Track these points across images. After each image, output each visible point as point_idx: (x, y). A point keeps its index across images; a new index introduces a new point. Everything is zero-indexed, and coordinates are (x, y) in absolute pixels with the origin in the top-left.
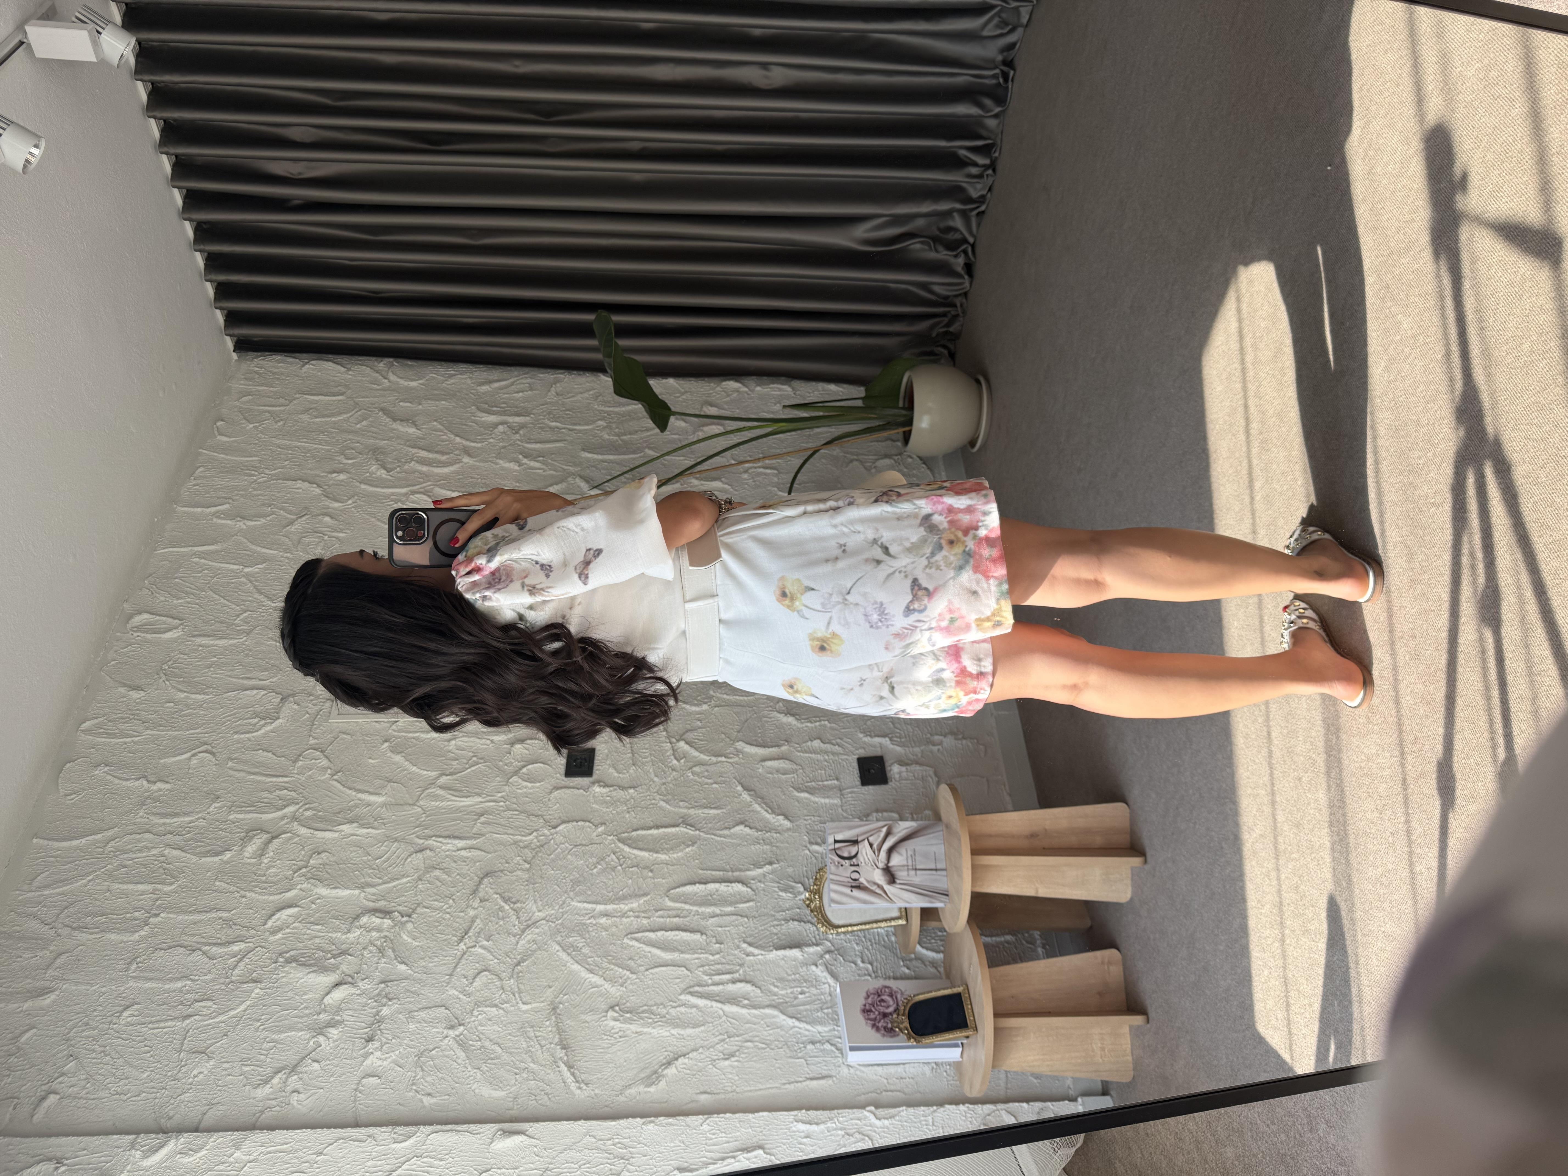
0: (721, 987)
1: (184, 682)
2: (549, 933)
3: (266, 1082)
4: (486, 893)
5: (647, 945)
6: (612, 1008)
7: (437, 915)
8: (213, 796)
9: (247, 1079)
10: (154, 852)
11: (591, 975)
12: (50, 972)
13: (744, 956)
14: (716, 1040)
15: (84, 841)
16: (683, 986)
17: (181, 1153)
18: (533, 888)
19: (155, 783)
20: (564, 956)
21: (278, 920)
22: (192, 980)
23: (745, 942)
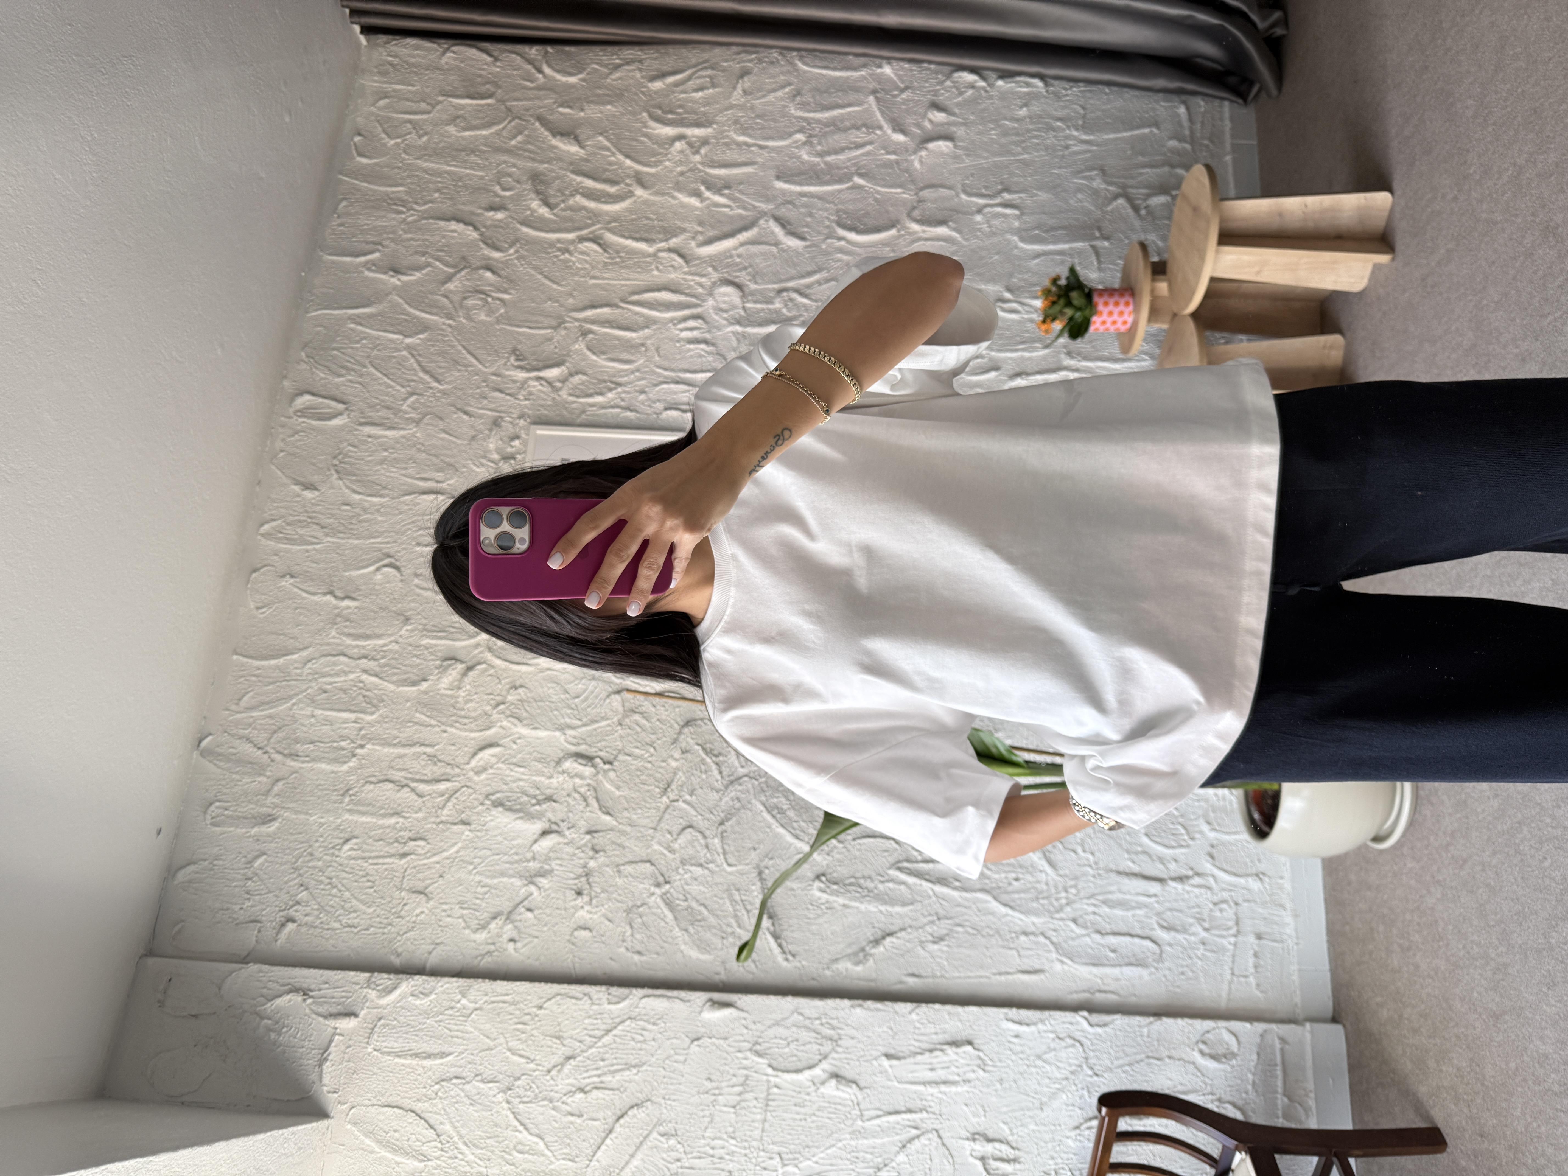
1: (358, 481)
2: (752, 791)
3: (483, 927)
4: (687, 743)
6: (818, 877)
7: (639, 763)
8: (402, 618)
9: (466, 922)
10: (352, 676)
11: (797, 842)
12: (270, 799)
14: (925, 920)
15: (282, 660)
16: (891, 860)
17: (413, 995)
19: (343, 599)
20: (768, 817)
21: (481, 759)
22: (404, 817)
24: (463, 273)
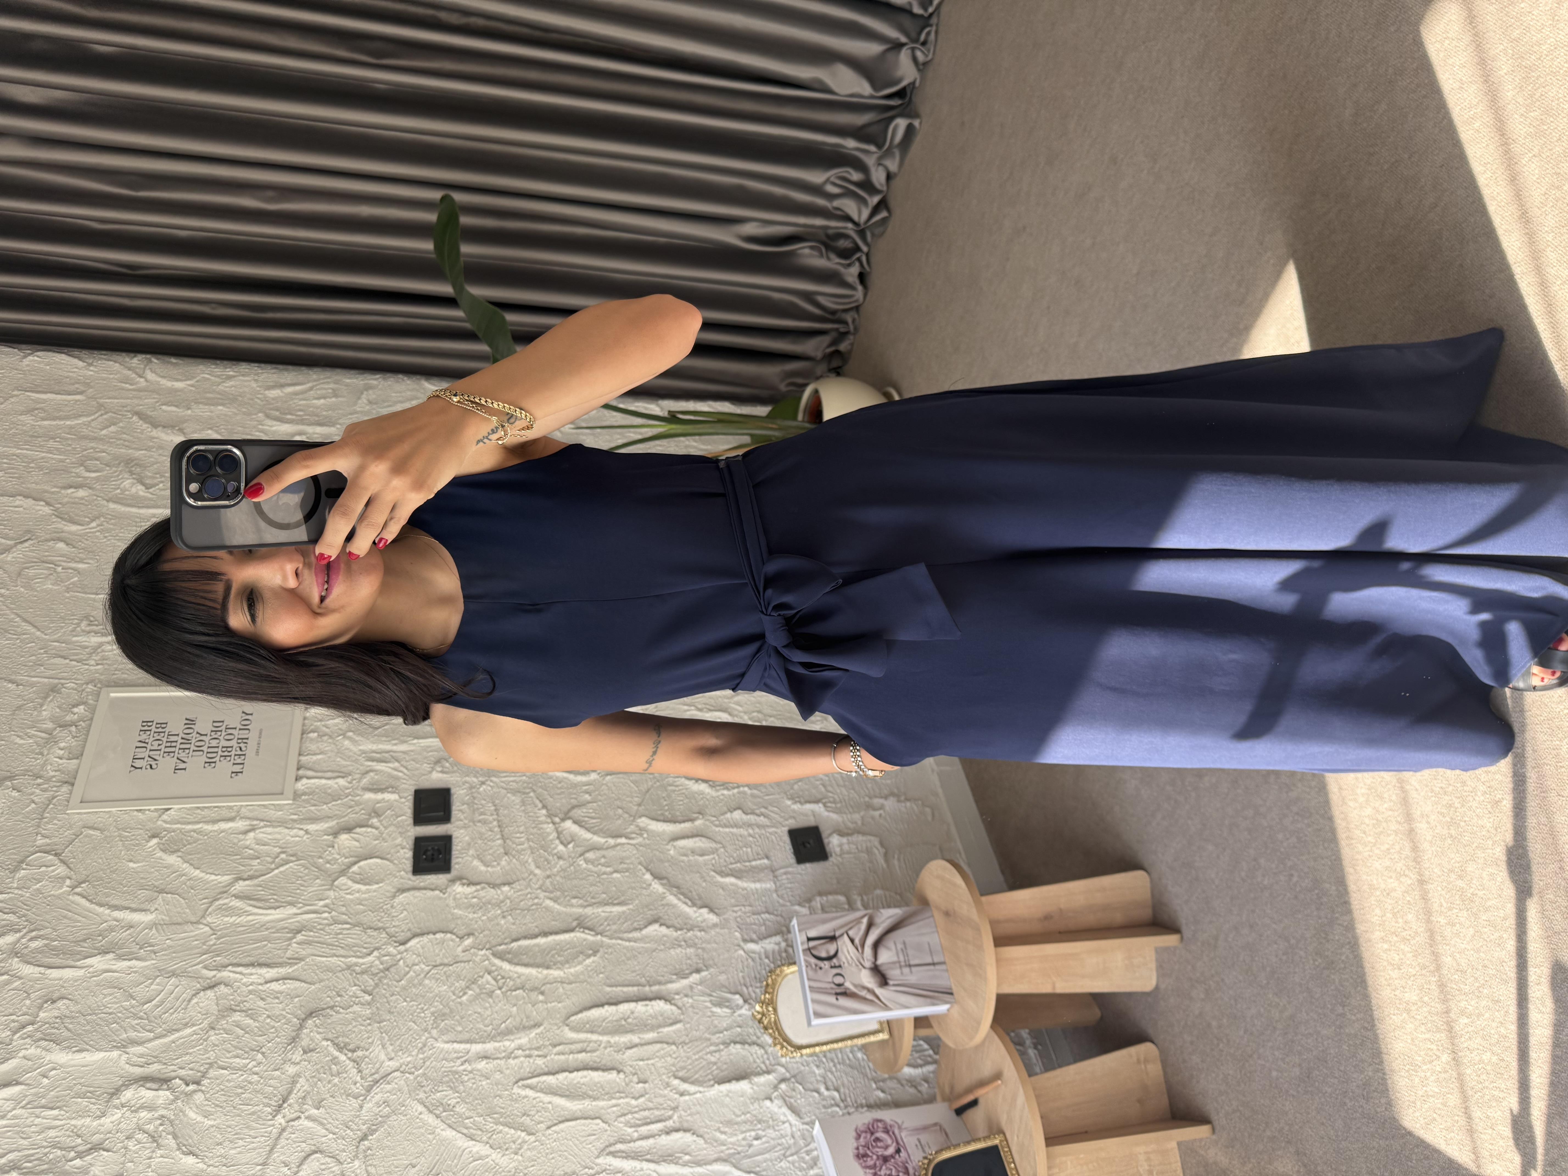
0: (651, 1141)
2: (406, 1089)
4: (311, 1040)
5: (545, 1093)
7: (239, 1078)
11: (472, 1143)
13: (677, 1096)
16: (600, 1145)
18: (379, 1028)
20: (430, 1119)
23: (676, 1077)
24: (26, 544)
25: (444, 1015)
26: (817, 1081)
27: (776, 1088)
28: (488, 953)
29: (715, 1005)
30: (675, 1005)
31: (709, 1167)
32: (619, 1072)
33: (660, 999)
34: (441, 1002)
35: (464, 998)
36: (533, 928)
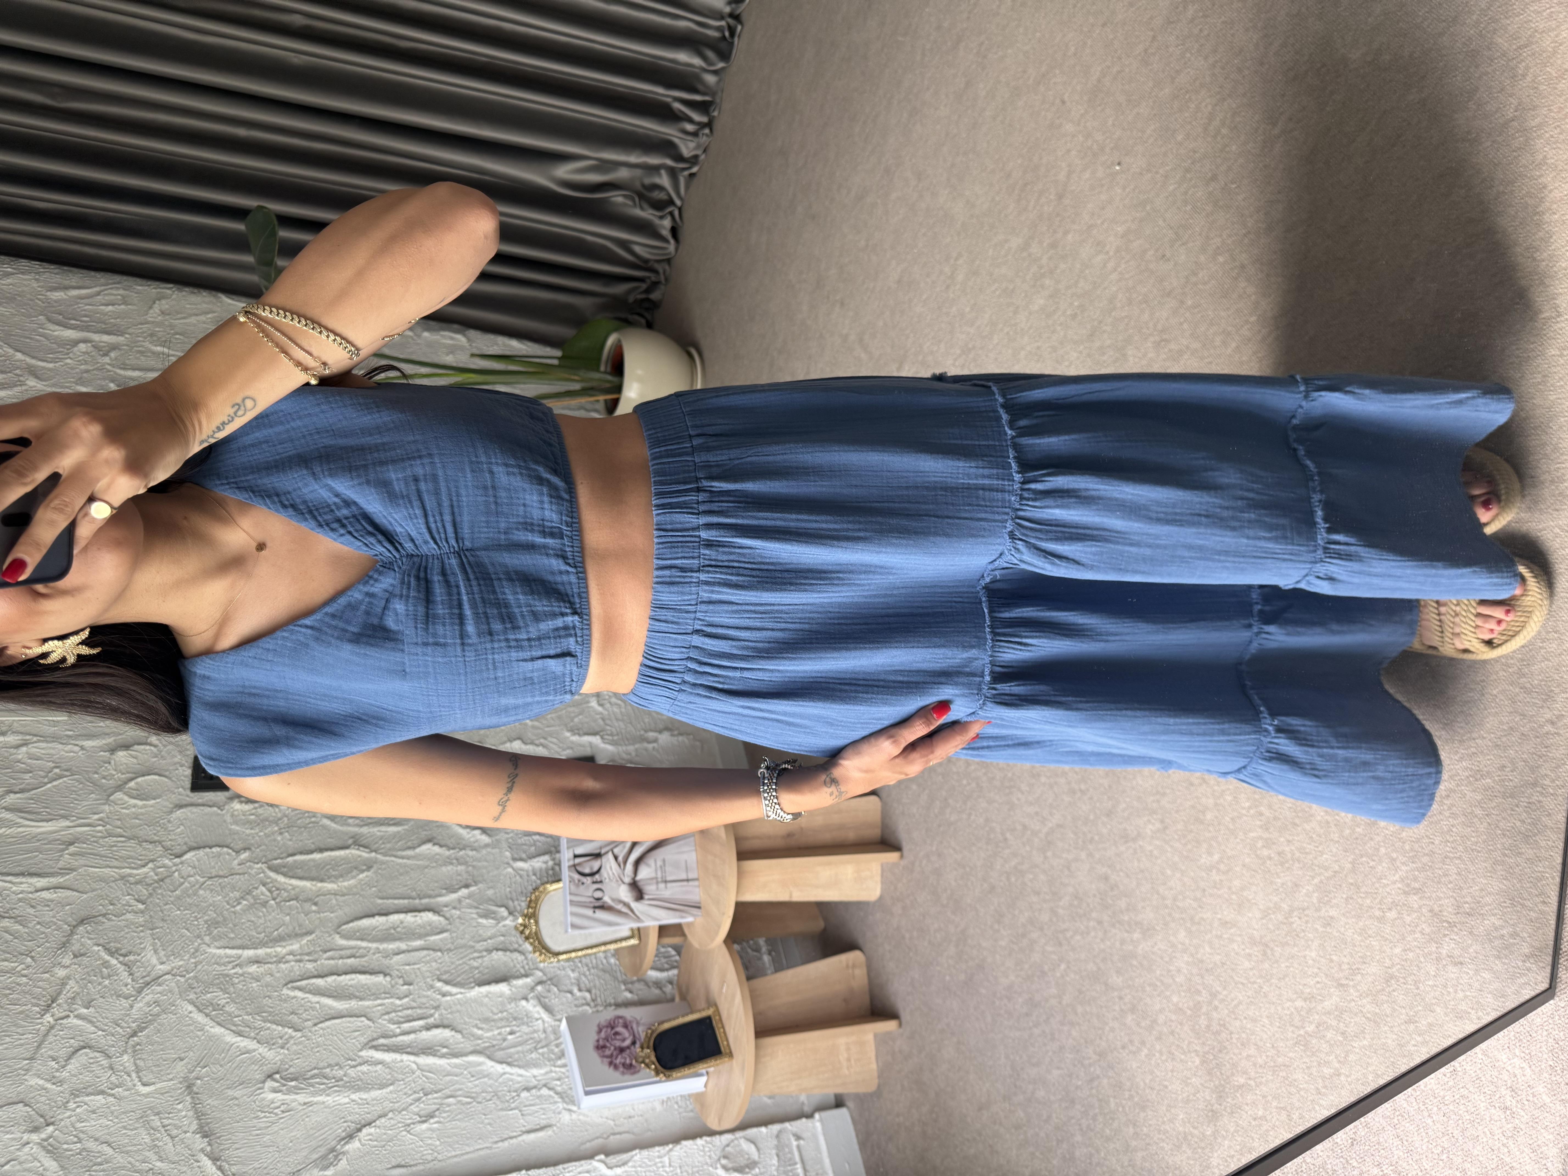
0: (412, 1036)
2: (176, 990)
5: (314, 994)
6: (270, 1076)
13: (439, 997)
14: (409, 1100)
16: (363, 1040)
18: (152, 935)
20: (200, 1018)
23: (439, 980)
25: (217, 923)
26: (572, 984)
27: (532, 989)
28: (264, 866)
29: (481, 916)
30: (443, 916)
31: (465, 1059)
32: (385, 975)
33: (429, 910)
34: (215, 911)
35: (238, 908)
36: (310, 844)
